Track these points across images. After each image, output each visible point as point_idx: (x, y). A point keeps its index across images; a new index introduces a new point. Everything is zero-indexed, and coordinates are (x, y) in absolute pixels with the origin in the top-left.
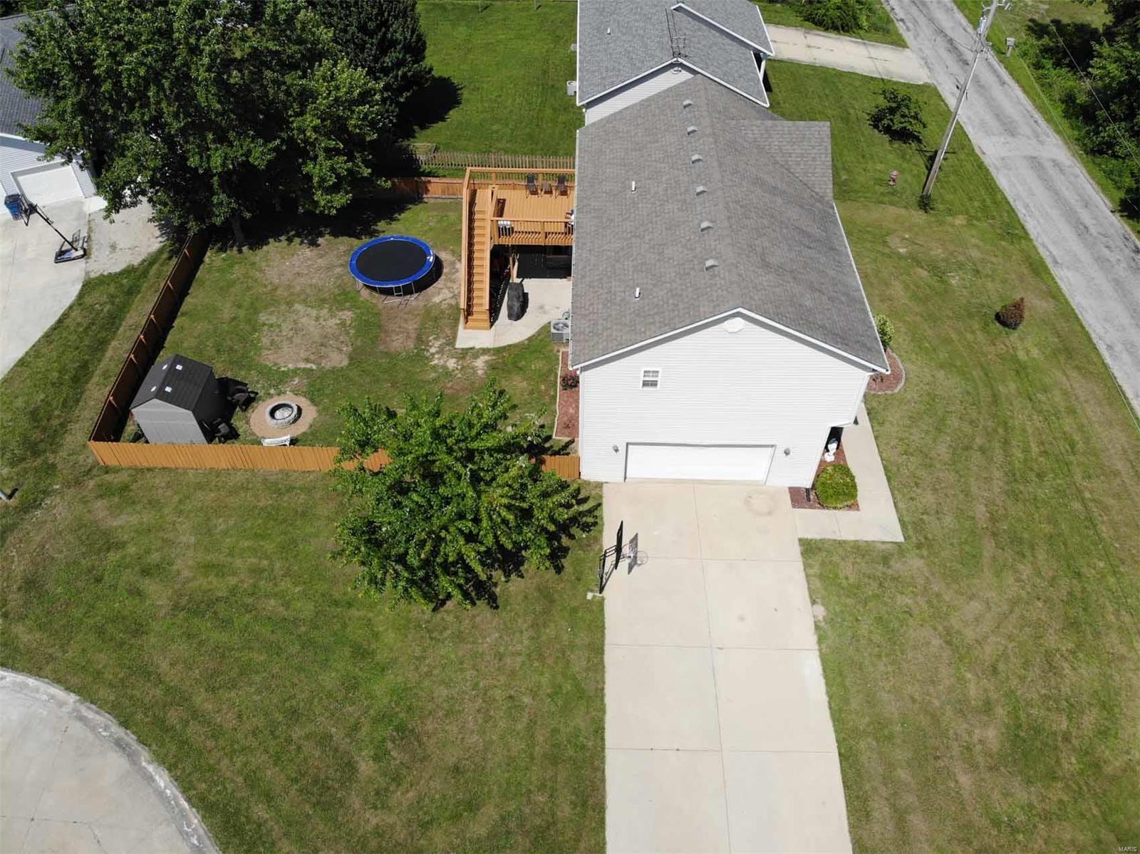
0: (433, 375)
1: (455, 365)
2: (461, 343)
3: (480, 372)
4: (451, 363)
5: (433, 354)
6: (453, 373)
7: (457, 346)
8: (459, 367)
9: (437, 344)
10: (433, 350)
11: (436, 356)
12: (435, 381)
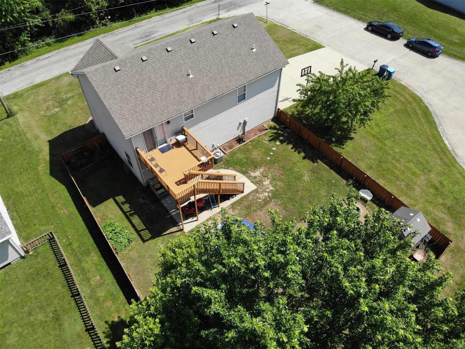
0: (278, 183)
1: (266, 180)
2: (254, 187)
3: (262, 170)
4: (267, 182)
5: (269, 192)
6: (271, 177)
7: (256, 187)
8: (266, 178)
9: (261, 196)
10: (266, 194)
11: (268, 190)
12: (280, 180)
